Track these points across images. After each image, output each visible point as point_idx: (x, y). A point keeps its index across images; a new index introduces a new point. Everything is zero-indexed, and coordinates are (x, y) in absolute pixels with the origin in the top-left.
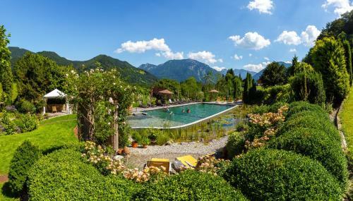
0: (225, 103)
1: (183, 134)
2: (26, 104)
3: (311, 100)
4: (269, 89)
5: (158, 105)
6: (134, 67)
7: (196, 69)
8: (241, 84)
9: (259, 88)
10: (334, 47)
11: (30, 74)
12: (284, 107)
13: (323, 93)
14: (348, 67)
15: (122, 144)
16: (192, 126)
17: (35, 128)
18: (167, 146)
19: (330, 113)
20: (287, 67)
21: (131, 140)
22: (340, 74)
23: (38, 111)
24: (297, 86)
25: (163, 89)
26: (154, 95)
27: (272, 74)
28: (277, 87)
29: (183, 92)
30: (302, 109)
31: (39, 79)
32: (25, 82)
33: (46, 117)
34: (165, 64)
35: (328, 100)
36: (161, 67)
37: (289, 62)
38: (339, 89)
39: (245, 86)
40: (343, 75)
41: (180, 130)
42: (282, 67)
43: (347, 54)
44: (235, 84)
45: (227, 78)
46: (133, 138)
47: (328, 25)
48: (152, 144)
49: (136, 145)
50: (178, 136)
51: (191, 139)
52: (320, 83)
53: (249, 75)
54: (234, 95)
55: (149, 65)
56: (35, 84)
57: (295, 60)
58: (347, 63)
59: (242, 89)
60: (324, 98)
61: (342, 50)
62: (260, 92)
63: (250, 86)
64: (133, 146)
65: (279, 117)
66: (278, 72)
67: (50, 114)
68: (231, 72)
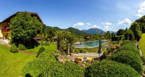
0: (106, 41)
1: (92, 50)
2: (49, 39)
3: (130, 39)
4: (119, 36)
5: (85, 41)
6: (80, 31)
7: (98, 31)
8: (111, 35)
9: (116, 36)
10: (137, 25)
11: (50, 32)
12: (121, 42)
13: (134, 37)
14: (141, 30)
15: (70, 52)
16: (95, 48)
17: (50, 45)
18: (85, 54)
19: (136, 43)
20: (124, 30)
21: (74, 51)
22: (139, 32)
23: (52, 41)
24: (126, 35)
25: (87, 36)
26: (84, 38)
27: (120, 32)
28: (121, 36)
29: (94, 38)
30: (126, 42)
31: (52, 33)
32: (49, 34)
33: (54, 43)
34: (89, 29)
35: (135, 39)
36: (88, 30)
37: (125, 29)
38: (139, 36)
39: (112, 36)
40: (140, 32)
41: (91, 49)
42: (123, 30)
43: (140, 27)
44: (109, 35)
45: (107, 34)
46: (75, 51)
47: (136, 20)
48: (81, 53)
49: (76, 53)
50: (90, 51)
51: (94, 52)
52: (133, 34)
53: (113, 33)
54: (109, 38)
55: (84, 30)
56: (52, 35)
57: (126, 29)
58: (140, 29)
59: (111, 36)
60: (134, 39)
61: (139, 26)
62: (117, 37)
63: (114, 36)
64: (74, 53)
65: (119, 45)
66: (122, 32)
67: (54, 42)
68: (108, 32)
